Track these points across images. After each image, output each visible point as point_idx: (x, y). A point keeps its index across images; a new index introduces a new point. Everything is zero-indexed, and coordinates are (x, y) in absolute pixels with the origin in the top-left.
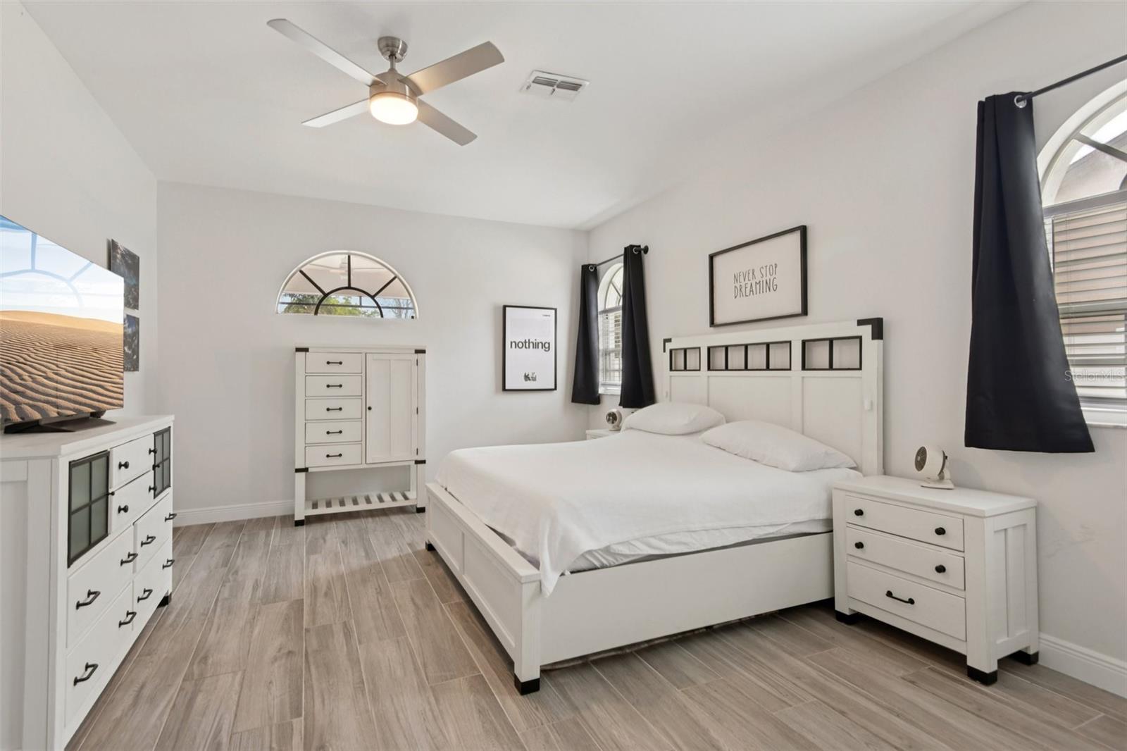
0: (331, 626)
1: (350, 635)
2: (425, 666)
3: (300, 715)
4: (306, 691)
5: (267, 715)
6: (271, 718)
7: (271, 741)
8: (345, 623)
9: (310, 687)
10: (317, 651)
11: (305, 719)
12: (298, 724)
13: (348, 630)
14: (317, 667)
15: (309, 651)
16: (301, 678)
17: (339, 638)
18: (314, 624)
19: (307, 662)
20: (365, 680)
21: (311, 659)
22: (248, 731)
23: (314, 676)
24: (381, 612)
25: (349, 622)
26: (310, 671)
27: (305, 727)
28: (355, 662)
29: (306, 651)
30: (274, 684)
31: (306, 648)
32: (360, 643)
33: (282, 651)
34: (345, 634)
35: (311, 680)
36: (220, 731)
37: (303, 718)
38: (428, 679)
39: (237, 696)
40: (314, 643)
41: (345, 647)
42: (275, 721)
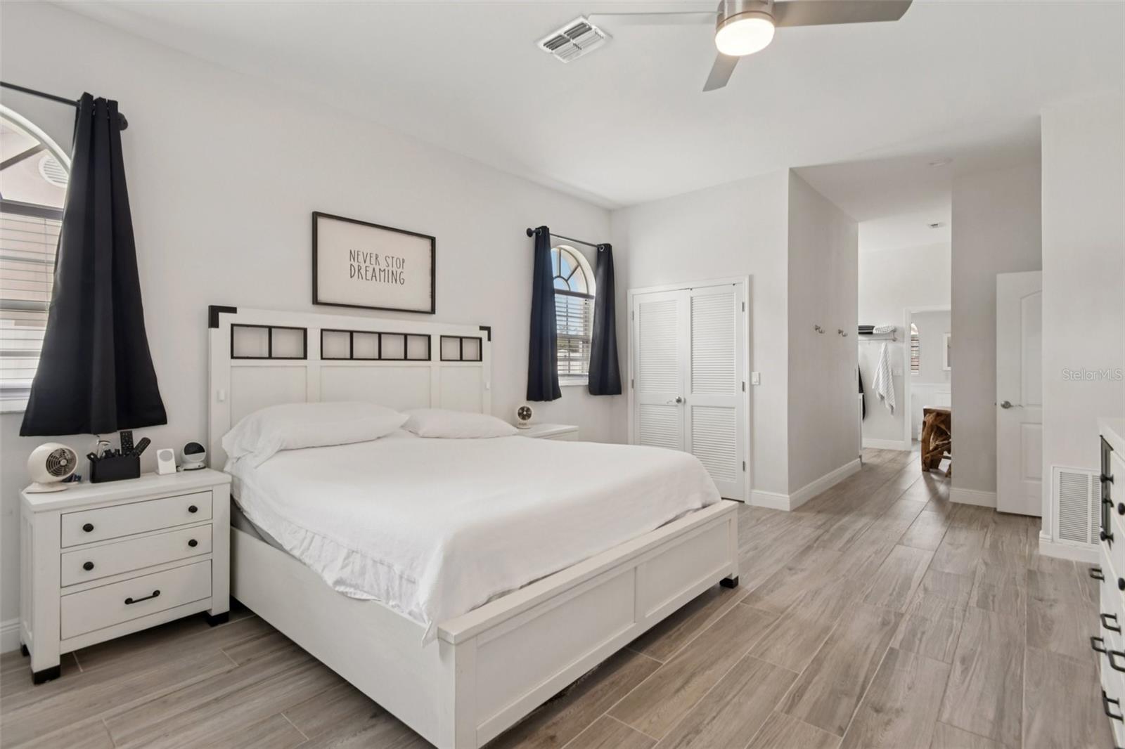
0: (807, 720)
1: (797, 691)
2: (767, 626)
3: (892, 649)
4: (878, 662)
5: (919, 662)
6: (916, 658)
7: (919, 646)
8: (788, 712)
9: (873, 663)
10: (846, 695)
11: (888, 643)
12: (895, 643)
13: (793, 700)
14: (856, 677)
15: (855, 699)
16: (877, 675)
17: (809, 697)
18: (826, 736)
19: (863, 688)
20: (824, 642)
21: (858, 689)
22: (937, 659)
23: (865, 669)
24: (734, 697)
25: (782, 711)
26: (866, 677)
27: (891, 639)
28: (818, 663)
29: (858, 701)
30: (906, 686)
31: (856, 706)
32: (796, 675)
33: (886, 718)
34: (801, 697)
35: (868, 668)
36: (962, 672)
37: (890, 645)
38: (778, 618)
39: (947, 694)
40: (844, 705)
41: (814, 681)
42: (913, 655)
